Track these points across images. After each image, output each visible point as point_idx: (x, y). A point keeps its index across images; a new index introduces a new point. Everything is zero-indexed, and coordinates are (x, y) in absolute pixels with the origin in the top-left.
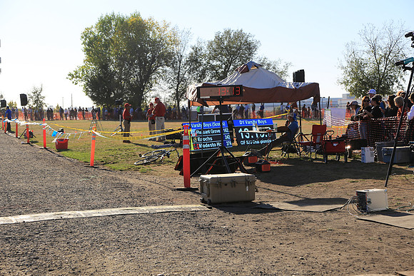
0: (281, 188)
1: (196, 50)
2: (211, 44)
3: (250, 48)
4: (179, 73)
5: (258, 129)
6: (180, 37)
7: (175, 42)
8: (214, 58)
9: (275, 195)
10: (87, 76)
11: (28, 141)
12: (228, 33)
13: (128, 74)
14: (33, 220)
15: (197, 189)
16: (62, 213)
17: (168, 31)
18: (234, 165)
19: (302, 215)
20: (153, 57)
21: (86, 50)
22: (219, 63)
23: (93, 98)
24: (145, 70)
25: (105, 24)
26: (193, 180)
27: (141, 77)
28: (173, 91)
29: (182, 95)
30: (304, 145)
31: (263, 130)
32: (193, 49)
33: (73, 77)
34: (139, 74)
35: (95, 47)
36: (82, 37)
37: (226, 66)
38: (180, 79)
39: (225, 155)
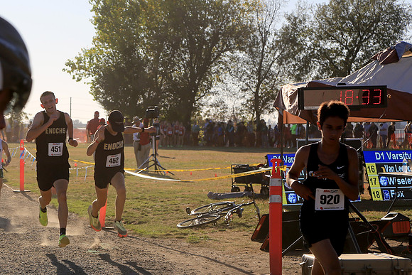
1: (295, 21)
3: (398, 18)
4: (260, 64)
7: (256, 7)
8: (328, 36)
20: (216, 34)
22: (336, 45)
27: (192, 69)
28: (249, 95)
29: (265, 103)
35: (114, 14)
37: (350, 52)
38: (262, 74)
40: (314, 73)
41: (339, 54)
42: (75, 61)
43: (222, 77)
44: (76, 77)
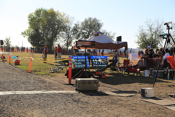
0: (109, 86)
1: (76, 25)
2: (83, 23)
3: (99, 26)
4: (68, 35)
5: (101, 60)
6: (70, 20)
7: (68, 22)
8: (84, 29)
9: (107, 88)
10: (29, 34)
11: (3, 60)
12: (90, 19)
13: (47, 34)
14: (3, 94)
15: (74, 84)
16: (16, 92)
17: (65, 17)
18: (90, 75)
19: (118, 97)
20: (58, 27)
21: (30, 23)
22: (86, 31)
23: (31, 43)
24: (54, 33)
25: (38, 12)
26: (72, 80)
27: (52, 35)
28: (66, 42)
29: (69, 44)
30: (120, 68)
31: (103, 61)
32: (75, 25)
33: (23, 34)
34: (52, 34)
35: (34, 21)
36: (28, 17)
37: (89, 33)
38: (69, 37)
39: (86, 70)
40: (81, 38)
41: (86, 33)
42: (24, 32)
43: (59, 38)
44: (24, 36)
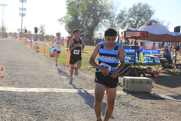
2: (130, 10)
4: (112, 24)
8: (131, 17)
10: (67, 21)
11: (36, 51)
13: (87, 22)
17: (109, 2)
20: (100, 14)
21: (68, 8)
22: (133, 19)
24: (95, 20)
31: (156, 56)
32: (121, 11)
34: (93, 22)
37: (137, 21)
42: (61, 19)
44: (61, 23)
